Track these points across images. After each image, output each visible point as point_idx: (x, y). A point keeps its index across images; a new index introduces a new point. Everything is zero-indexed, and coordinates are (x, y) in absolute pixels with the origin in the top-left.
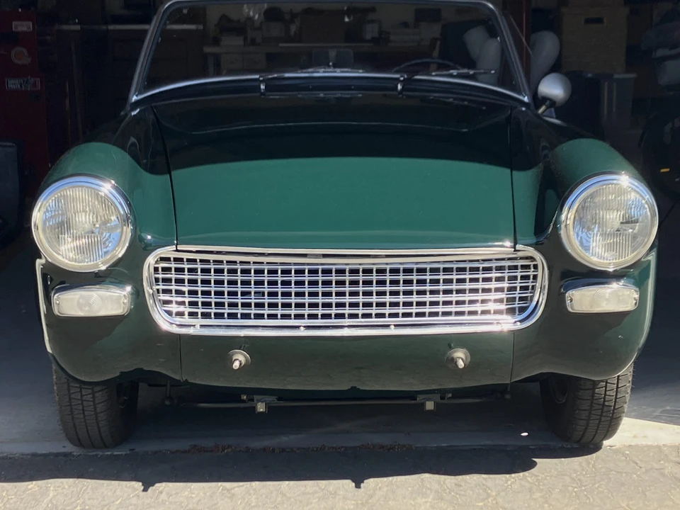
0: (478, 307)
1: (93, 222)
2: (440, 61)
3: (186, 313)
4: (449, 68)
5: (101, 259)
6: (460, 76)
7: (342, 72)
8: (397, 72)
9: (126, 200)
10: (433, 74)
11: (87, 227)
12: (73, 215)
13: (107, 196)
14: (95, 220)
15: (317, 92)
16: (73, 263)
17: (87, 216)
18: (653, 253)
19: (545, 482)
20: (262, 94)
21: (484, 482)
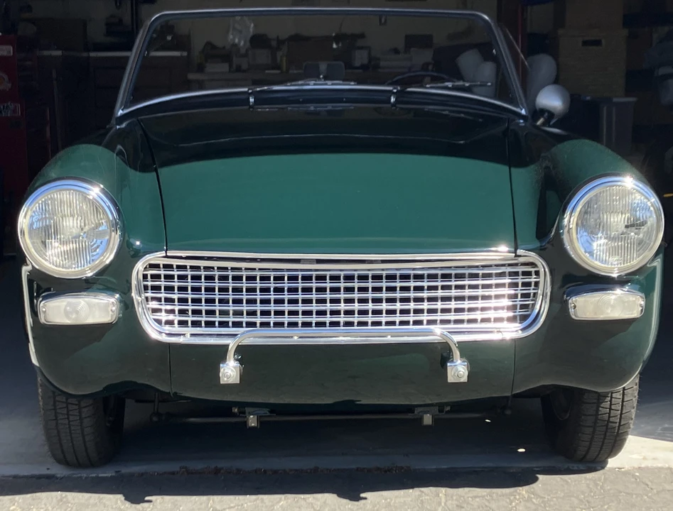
0: (478, 315)
1: (81, 226)
2: (435, 74)
3: (176, 322)
4: (444, 80)
5: (89, 265)
6: (454, 88)
7: (332, 84)
8: (389, 85)
9: (115, 205)
10: (428, 86)
11: (75, 231)
12: (61, 219)
13: (96, 200)
14: (83, 224)
15: (308, 105)
16: (61, 269)
17: (75, 221)
18: (659, 260)
19: (552, 503)
20: (251, 107)
21: (487, 504)
